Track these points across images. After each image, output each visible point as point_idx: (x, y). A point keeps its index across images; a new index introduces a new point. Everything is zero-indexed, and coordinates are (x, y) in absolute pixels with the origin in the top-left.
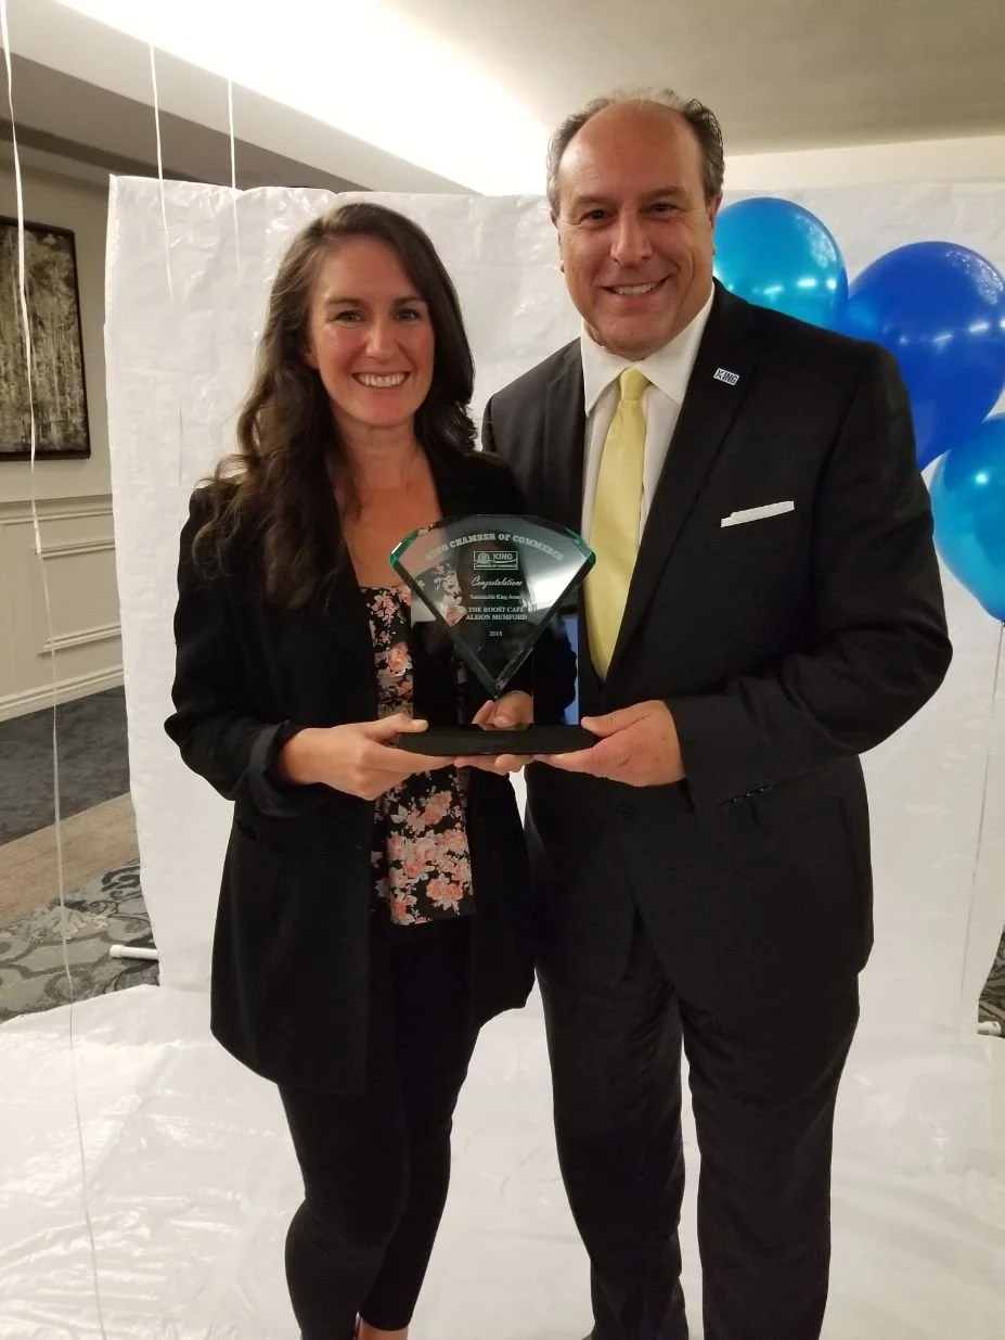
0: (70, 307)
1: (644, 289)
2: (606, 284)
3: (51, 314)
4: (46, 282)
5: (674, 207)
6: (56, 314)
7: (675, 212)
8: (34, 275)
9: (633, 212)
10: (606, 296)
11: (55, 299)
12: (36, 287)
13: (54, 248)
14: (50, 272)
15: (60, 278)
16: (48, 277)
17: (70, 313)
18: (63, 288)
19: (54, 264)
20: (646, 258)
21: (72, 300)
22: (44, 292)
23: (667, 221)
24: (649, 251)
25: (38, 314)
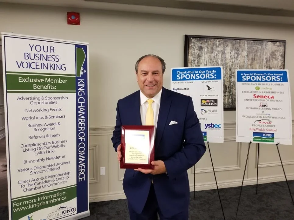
0: (281, 63)
1: (152, 86)
2: (146, 85)
3: (275, 66)
4: (274, 57)
5: (157, 73)
6: (276, 66)
7: (157, 74)
8: (271, 55)
9: (151, 74)
10: (146, 86)
11: (277, 61)
12: (271, 58)
13: (278, 46)
14: (276, 54)
15: (279, 55)
16: (275, 55)
17: (281, 65)
18: (280, 58)
19: (278, 51)
20: (153, 81)
21: (283, 61)
22: (274, 60)
23: (156, 75)
24: (153, 80)
25: (271, 66)
